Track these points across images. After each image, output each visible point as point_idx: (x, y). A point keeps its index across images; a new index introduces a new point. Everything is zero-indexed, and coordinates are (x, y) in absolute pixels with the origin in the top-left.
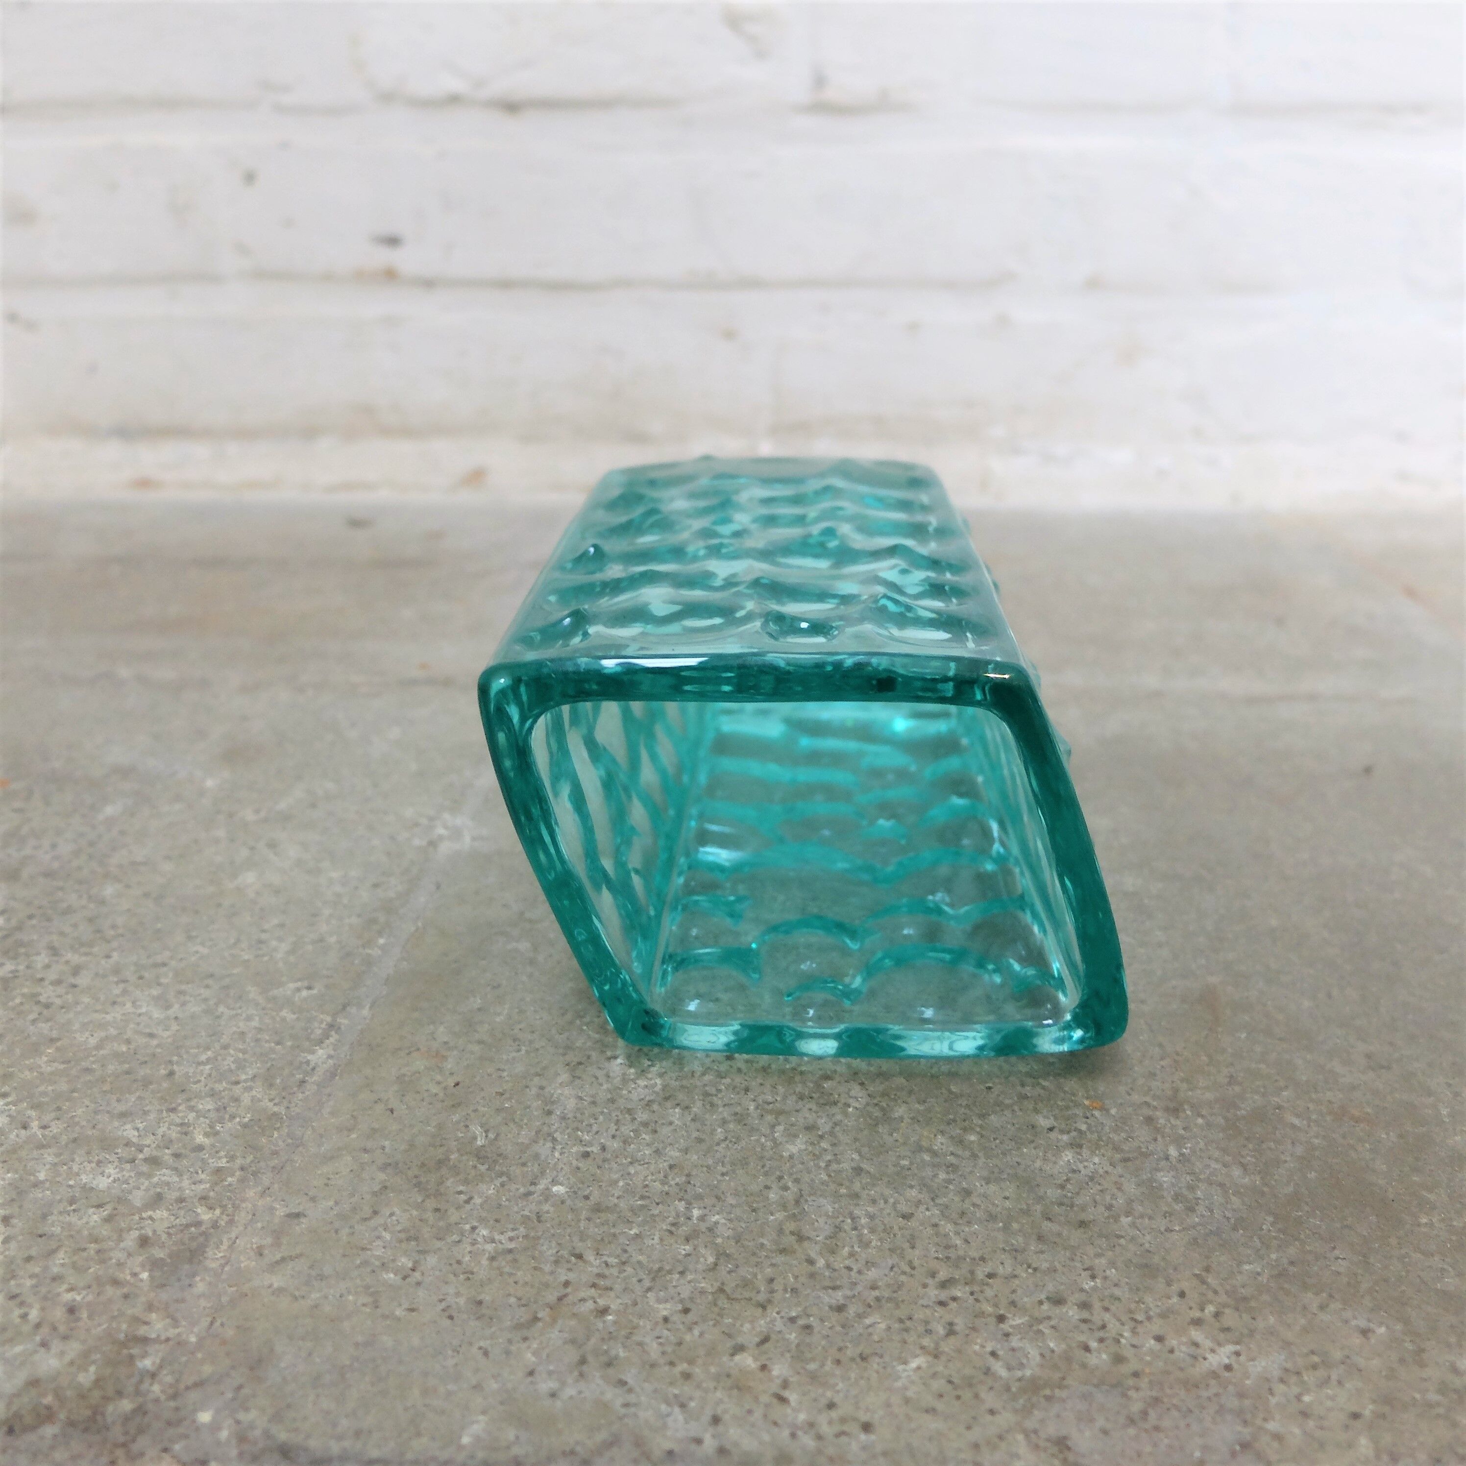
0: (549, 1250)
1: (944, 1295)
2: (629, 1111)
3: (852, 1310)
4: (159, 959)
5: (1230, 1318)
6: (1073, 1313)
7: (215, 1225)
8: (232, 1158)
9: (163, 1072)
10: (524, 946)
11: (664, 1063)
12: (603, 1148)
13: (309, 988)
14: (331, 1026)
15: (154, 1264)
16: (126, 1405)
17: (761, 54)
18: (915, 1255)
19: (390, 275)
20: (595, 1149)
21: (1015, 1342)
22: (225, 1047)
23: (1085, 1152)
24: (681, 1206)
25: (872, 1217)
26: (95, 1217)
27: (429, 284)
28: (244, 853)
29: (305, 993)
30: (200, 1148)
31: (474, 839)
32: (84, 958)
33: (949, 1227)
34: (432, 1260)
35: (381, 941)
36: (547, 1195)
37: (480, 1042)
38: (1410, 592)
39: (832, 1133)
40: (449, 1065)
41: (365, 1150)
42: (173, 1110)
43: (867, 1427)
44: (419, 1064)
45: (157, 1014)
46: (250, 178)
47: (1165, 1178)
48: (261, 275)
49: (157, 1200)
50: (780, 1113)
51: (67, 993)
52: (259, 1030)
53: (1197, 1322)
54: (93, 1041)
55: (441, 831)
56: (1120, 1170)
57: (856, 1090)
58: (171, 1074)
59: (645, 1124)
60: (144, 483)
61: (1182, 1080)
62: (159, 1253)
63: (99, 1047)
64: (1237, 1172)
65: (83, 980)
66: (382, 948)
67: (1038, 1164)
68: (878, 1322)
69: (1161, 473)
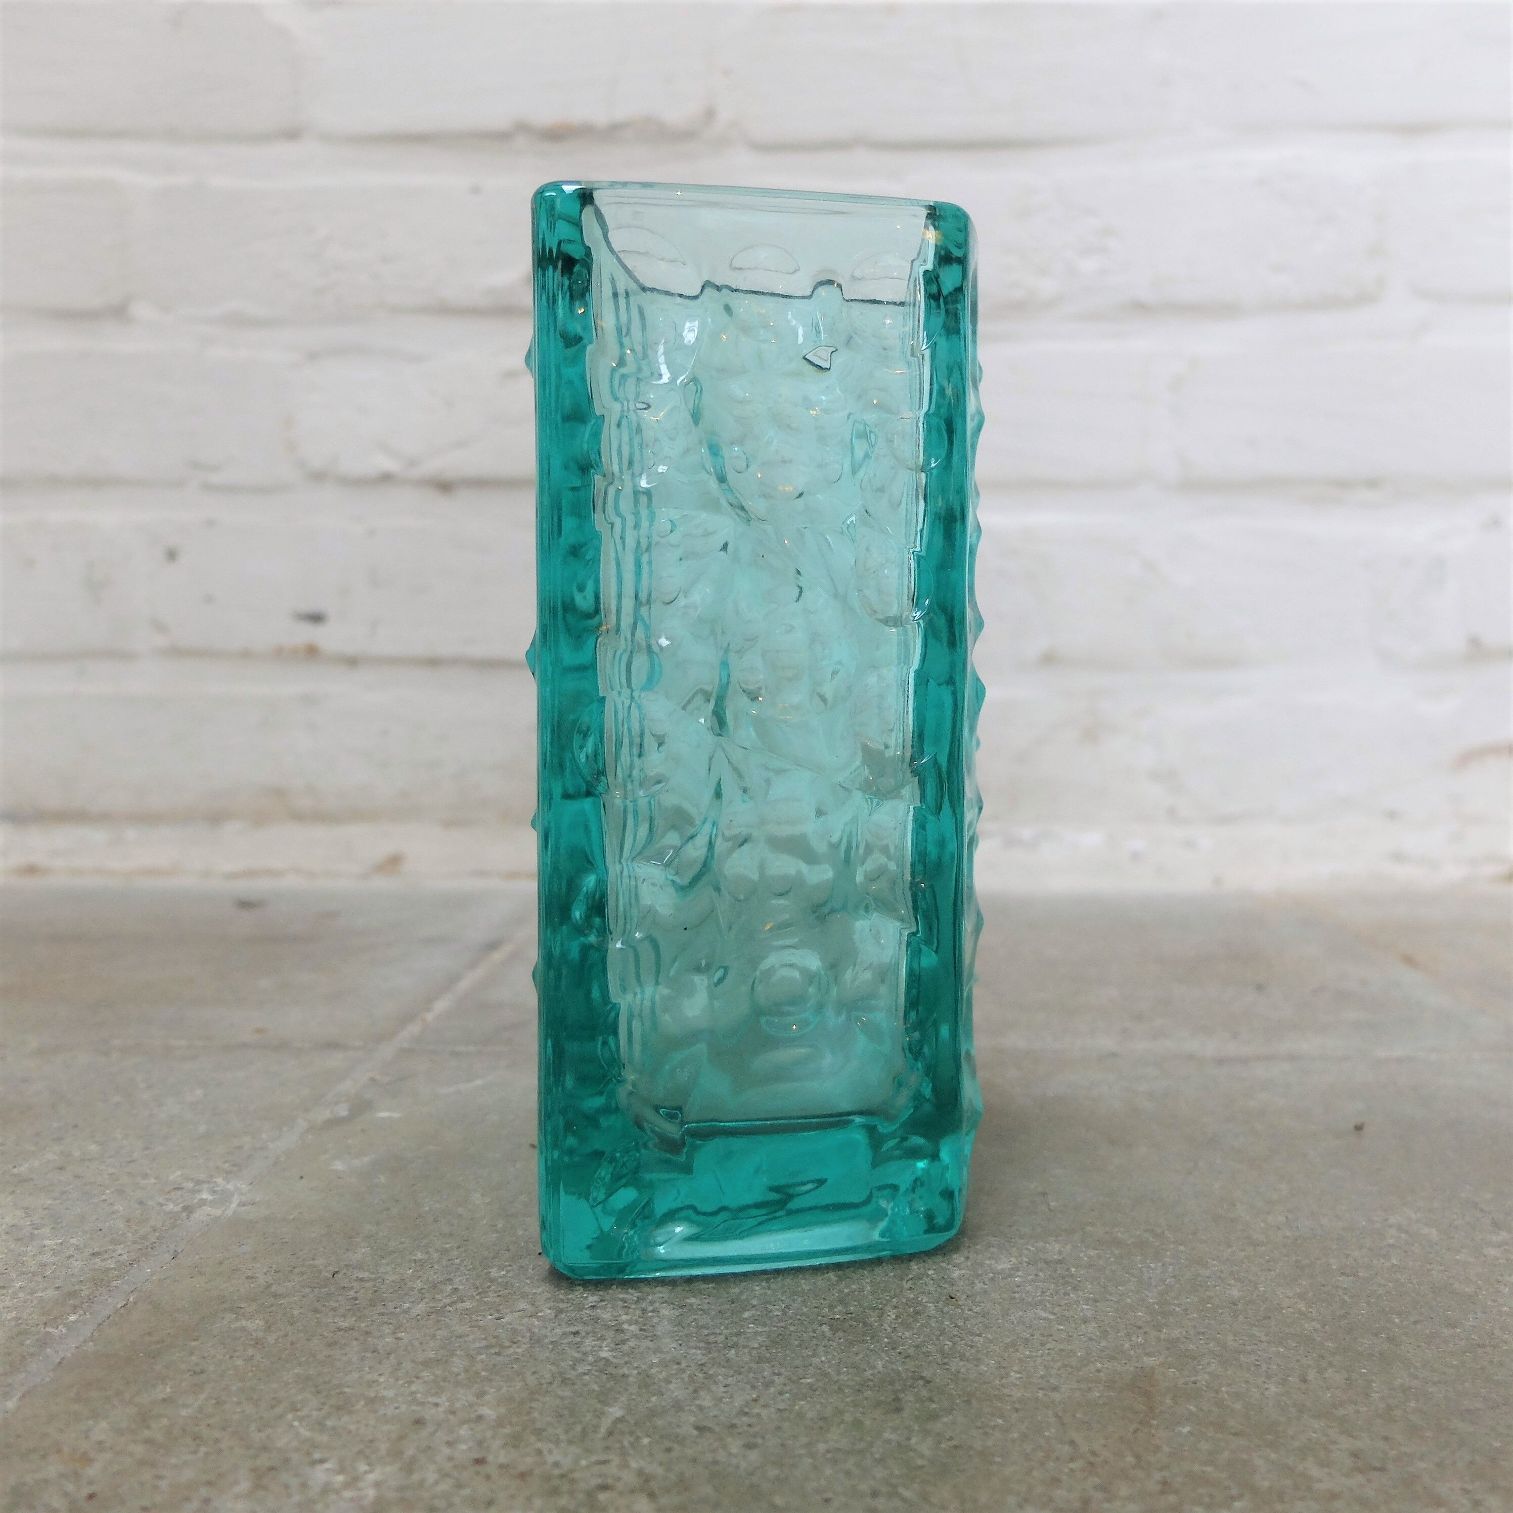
10: (255, 1325)
11: (389, 1469)
19: (312, 652)
27: (352, 662)
31: (242, 1204)
35: (72, 1318)
37: (148, 1441)
38: (1409, 960)
40: (92, 1471)
44: (52, 1470)
46: (172, 555)
48: (176, 652)
55: (205, 1195)
60: (31, 870)
61: (1096, 1488)
66: (70, 1327)
69: (1136, 856)
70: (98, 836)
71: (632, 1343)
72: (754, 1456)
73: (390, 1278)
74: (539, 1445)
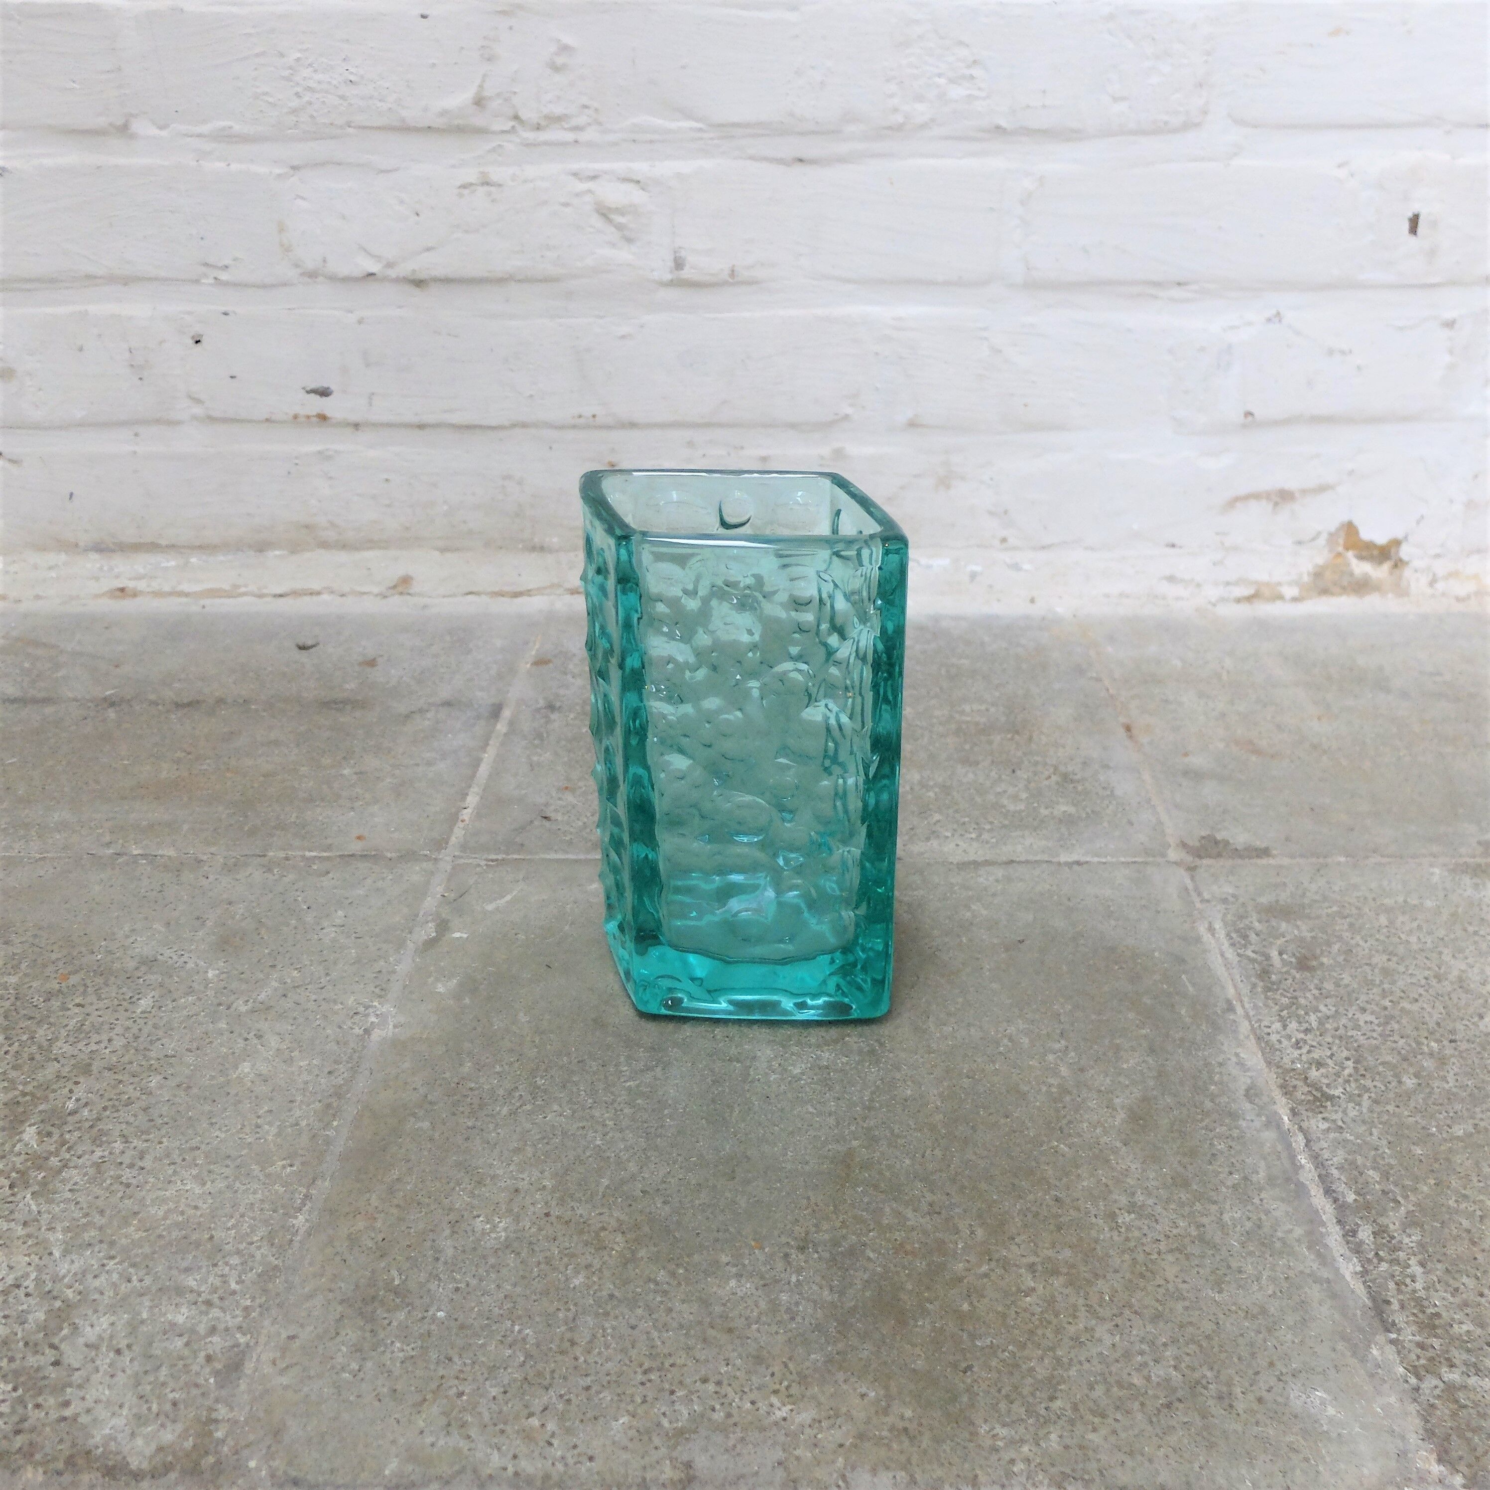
0: (434, 1355)
1: (644, 1379)
2: (484, 1257)
3: (593, 1391)
4: (194, 1143)
5: (795, 1390)
6: (711, 1387)
7: (248, 1345)
8: (253, 1299)
9: (207, 1236)
10: (426, 1125)
11: (508, 1220)
12: (468, 1285)
13: (291, 1166)
14: (306, 1196)
15: (216, 1373)
16: (211, 1459)
17: (629, 240)
18: (633, 1353)
19: (322, 419)
20: (463, 1285)
21: (677, 1406)
22: (242, 1216)
23: (743, 1280)
24: (509, 1323)
25: (614, 1328)
26: (179, 1343)
27: (356, 426)
28: (241, 1044)
29: (289, 1169)
30: (234, 1293)
31: (395, 1027)
32: (145, 1145)
33: (655, 1334)
34: (369, 1364)
35: (335, 1123)
36: (434, 1318)
37: (398, 1206)
39: (600, 1270)
40: (379, 1224)
41: (330, 1291)
42: (215, 1265)
43: (591, 1459)
44: (361, 1224)
45: (198, 1190)
46: (198, 341)
47: (784, 1297)
48: (213, 420)
49: (213, 1330)
50: (573, 1256)
51: (139, 1174)
52: (262, 1201)
53: (776, 1392)
54: (161, 1213)
55: (373, 1019)
56: (760, 1292)
57: (619, 1238)
58: (212, 1237)
59: (493, 1267)
60: (122, 594)
61: (814, 1225)
62: (218, 1366)
63: (165, 1218)
64: (826, 1293)
65: (147, 1163)
66: (336, 1129)
67: (715, 1289)
68: (607, 1396)
69: (973, 576)
71: (610, 1135)
72: (667, 1208)
73: (486, 1087)
74: (572, 1204)
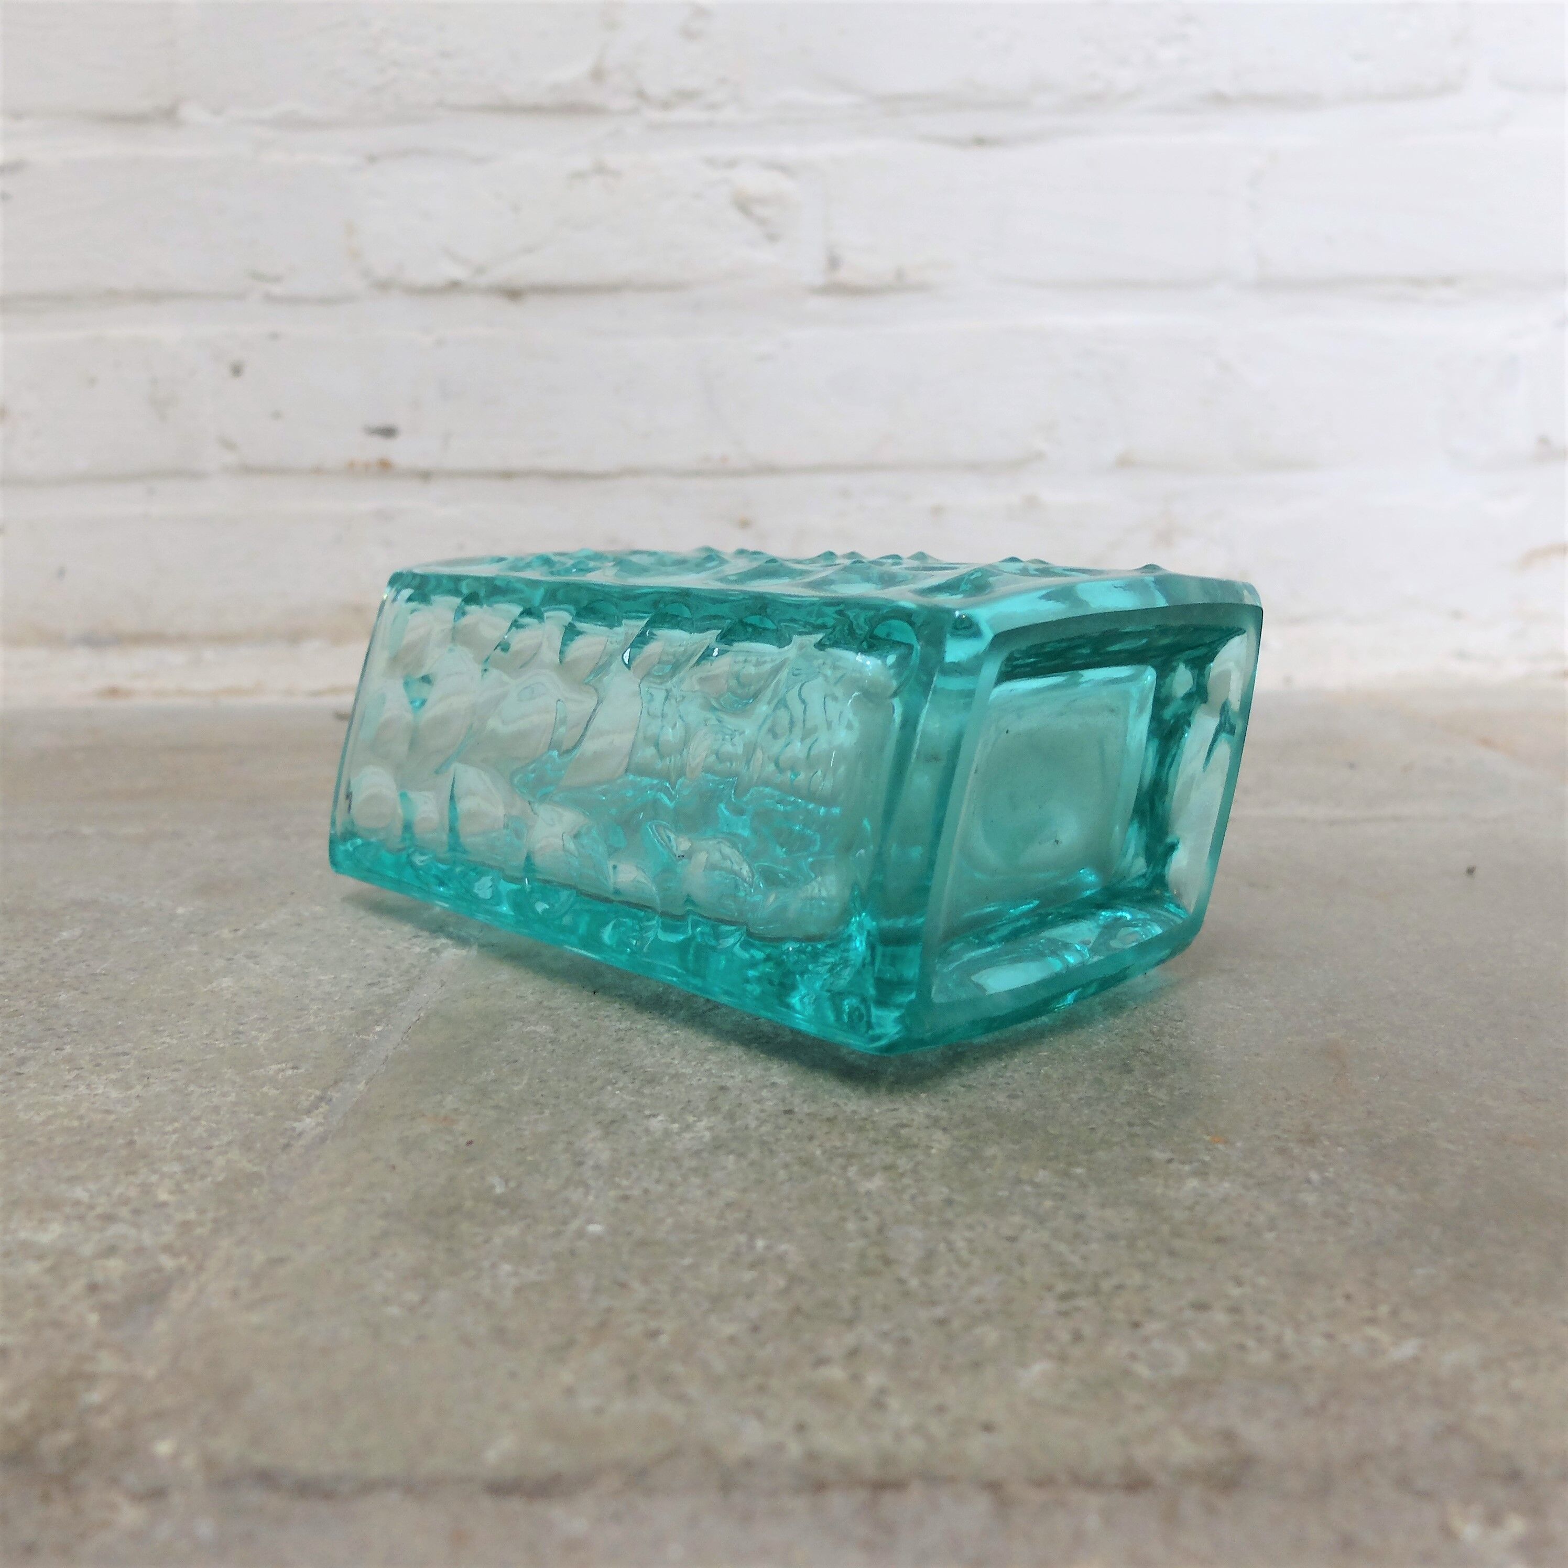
0: (585, 1281)
1: (1065, 1306)
2: (675, 1160)
3: (956, 1324)
4: (120, 1049)
5: (1409, 1315)
6: (1220, 1318)
7: (181, 1271)
8: (202, 1211)
9: (121, 1141)
10: (543, 1029)
11: (713, 1119)
12: (646, 1191)
13: (294, 1068)
14: (321, 1099)
15: (105, 1308)
16: (65, 1438)
17: (772, 238)
18: (1028, 1272)
19: (385, 467)
20: (636, 1192)
21: (1156, 1344)
22: (197, 1119)
23: (1213, 1179)
24: (742, 1239)
25: (970, 1241)
26: (33, 1269)
27: (426, 476)
28: (220, 963)
29: (290, 1072)
30: (164, 1204)
32: (31, 1051)
33: (1062, 1248)
34: (443, 1295)
35: (378, 1029)
36: (581, 1234)
37: (496, 1107)
38: (1486, 742)
39: (915, 1171)
40: (461, 1127)
41: (363, 1201)
42: (134, 1173)
43: (988, 1428)
44: (424, 1127)
45: (114, 1094)
46: (237, 370)
47: (1310, 1198)
48: (247, 470)
49: (111, 1251)
50: (850, 1156)
51: (10, 1080)
52: (235, 1104)
53: (1372, 1321)
54: (38, 1119)
56: (1255, 1193)
57: (938, 1135)
58: (131, 1143)
59: (695, 1170)
60: (113, 692)
61: (1314, 1116)
62: (111, 1297)
63: (44, 1123)
64: (1392, 1191)
65: (30, 1069)
66: (380, 1035)
67: (1159, 1191)
68: (990, 1335)
70: (176, 657)
72: (1019, 1103)
74: (834, 1100)
